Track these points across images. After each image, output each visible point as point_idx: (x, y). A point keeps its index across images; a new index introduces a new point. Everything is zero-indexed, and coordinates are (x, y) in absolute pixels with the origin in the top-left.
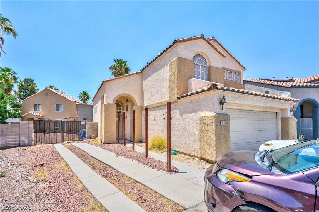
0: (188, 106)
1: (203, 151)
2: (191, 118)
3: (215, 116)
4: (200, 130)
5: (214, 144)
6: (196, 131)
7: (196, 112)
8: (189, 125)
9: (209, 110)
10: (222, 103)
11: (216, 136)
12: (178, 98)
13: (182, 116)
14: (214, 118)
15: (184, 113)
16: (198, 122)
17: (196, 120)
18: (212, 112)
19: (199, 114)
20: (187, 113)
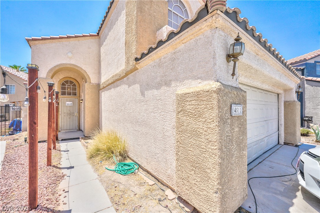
0: (153, 74)
1: (185, 182)
2: (158, 98)
3: (218, 91)
4: (178, 128)
5: (216, 172)
6: (169, 129)
7: (168, 84)
8: (156, 114)
9: (199, 76)
10: (232, 57)
11: (220, 149)
12: (137, 59)
13: (144, 95)
14: (215, 95)
15: (147, 89)
16: (172, 107)
17: (168, 103)
18: (209, 79)
19: (174, 89)
20: (153, 88)
